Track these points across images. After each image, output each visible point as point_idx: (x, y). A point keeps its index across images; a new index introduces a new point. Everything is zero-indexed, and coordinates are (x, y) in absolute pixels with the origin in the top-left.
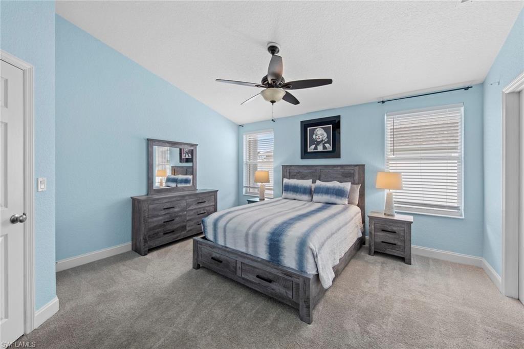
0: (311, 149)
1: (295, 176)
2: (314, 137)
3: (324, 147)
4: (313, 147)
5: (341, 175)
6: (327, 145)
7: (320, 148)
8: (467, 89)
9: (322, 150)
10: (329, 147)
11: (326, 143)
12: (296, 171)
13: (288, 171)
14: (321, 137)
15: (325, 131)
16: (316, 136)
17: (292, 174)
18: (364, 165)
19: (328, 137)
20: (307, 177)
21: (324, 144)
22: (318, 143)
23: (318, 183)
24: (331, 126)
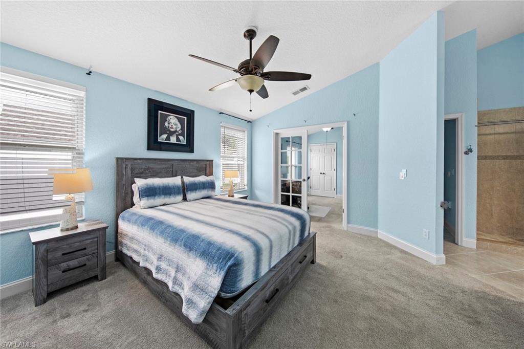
0: (162, 138)
1: (142, 173)
2: (166, 124)
3: (178, 139)
4: (165, 136)
5: (197, 170)
6: (181, 138)
7: (173, 140)
8: (249, 122)
9: (175, 142)
10: (183, 140)
11: (180, 135)
12: (144, 166)
13: (129, 167)
14: (174, 127)
16: (169, 124)
17: (136, 171)
18: (212, 161)
19: (182, 129)
20: (160, 175)
21: (177, 136)
22: (171, 133)
24: (186, 118)
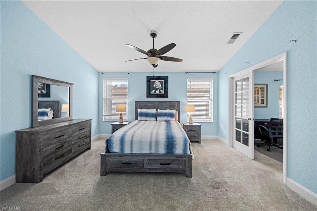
0: (152, 92)
1: (143, 107)
2: (154, 86)
3: (160, 92)
4: (154, 91)
5: (169, 106)
6: (161, 91)
7: (158, 92)
8: (214, 73)
9: (159, 93)
10: (163, 92)
11: (161, 89)
12: (144, 104)
13: (139, 105)
14: (158, 86)
15: (160, 83)
16: (155, 85)
17: (141, 106)
18: (179, 101)
19: (162, 86)
20: (151, 108)
21: (159, 90)
22: (157, 89)
23: (159, 111)
24: (164, 81)
